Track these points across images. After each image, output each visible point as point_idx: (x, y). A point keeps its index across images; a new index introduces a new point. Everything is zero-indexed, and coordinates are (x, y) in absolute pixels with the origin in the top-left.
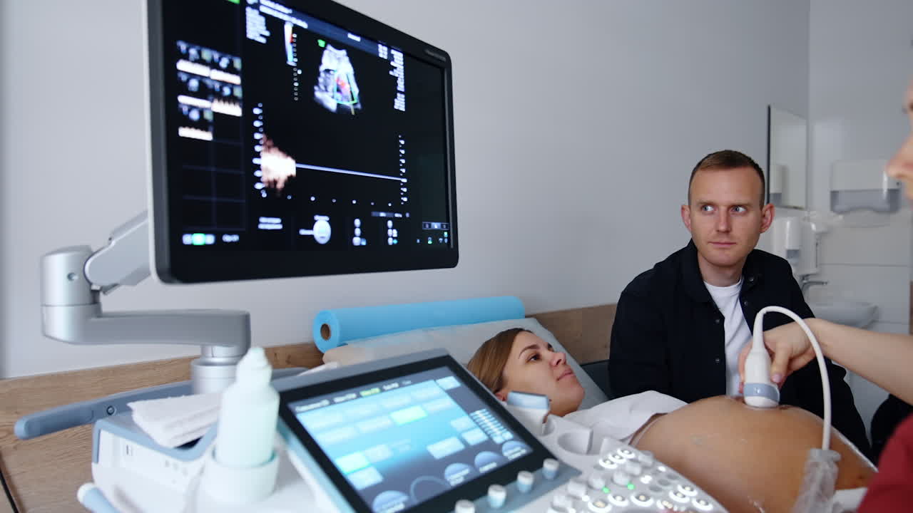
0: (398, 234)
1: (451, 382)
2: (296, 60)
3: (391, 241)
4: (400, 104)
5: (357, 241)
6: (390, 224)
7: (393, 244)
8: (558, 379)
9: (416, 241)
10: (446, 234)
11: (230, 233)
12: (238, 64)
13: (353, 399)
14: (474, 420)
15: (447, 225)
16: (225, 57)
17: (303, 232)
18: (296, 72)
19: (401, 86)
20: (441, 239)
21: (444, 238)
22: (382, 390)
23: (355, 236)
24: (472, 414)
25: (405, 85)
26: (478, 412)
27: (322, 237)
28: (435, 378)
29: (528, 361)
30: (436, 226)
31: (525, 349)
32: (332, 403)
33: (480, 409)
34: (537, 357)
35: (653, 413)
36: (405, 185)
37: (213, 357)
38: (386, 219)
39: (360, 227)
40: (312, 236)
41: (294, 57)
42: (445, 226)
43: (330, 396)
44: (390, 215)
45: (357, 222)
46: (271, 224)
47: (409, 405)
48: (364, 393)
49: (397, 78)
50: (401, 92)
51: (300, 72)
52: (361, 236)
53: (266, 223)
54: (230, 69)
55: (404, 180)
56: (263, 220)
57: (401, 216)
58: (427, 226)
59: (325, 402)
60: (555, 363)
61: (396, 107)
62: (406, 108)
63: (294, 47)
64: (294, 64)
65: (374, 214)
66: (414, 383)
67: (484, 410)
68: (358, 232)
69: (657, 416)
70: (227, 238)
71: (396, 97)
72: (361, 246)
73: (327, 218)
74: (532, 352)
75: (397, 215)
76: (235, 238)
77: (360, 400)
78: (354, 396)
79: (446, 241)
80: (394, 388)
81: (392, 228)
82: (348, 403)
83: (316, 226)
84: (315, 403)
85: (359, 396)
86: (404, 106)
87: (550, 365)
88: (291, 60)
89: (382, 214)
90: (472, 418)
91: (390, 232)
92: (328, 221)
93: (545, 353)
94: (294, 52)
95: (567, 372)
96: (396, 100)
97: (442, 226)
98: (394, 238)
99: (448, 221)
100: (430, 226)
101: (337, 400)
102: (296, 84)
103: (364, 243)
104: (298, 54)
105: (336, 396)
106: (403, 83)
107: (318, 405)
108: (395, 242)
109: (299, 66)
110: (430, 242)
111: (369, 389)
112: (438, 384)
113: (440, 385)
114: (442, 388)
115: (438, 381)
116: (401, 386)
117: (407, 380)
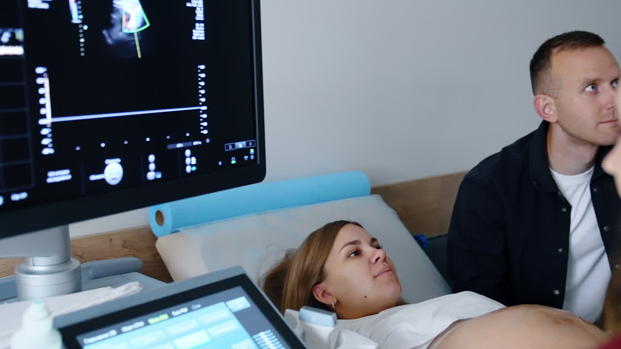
0: (197, 161)
1: (242, 302)
2: (81, 17)
3: (189, 169)
4: (199, 33)
5: (151, 176)
6: (188, 153)
7: (192, 171)
8: (375, 277)
9: (218, 163)
10: (252, 151)
11: (18, 192)
12: (20, 35)
13: (140, 327)
14: (256, 342)
15: (253, 143)
16: (7, 31)
17: (93, 178)
18: (82, 28)
19: (200, 15)
20: (246, 157)
21: (249, 155)
22: (171, 316)
23: (149, 171)
24: (255, 337)
25: (205, 13)
26: (262, 334)
27: (114, 179)
28: (225, 300)
29: (348, 256)
30: (240, 145)
31: (346, 245)
32: (120, 332)
33: (264, 330)
34: (358, 253)
35: (456, 319)
36: (204, 112)
37: (34, 265)
38: (183, 150)
39: (155, 162)
40: (103, 180)
41: (79, 14)
42: (250, 144)
43: (117, 326)
44: (189, 144)
45: (152, 158)
46: (59, 176)
47: (196, 330)
48: (151, 321)
49: (195, 9)
50: (199, 22)
51: (86, 27)
52: (156, 171)
53: (55, 176)
54: (13, 42)
55: (205, 108)
56: (51, 174)
57: (200, 143)
58: (230, 147)
59: (113, 332)
60: (374, 260)
61: (194, 38)
62: (205, 36)
63: (78, 5)
64: (79, 22)
65: (170, 147)
66: (203, 306)
67: (269, 331)
68: (152, 166)
69: (459, 321)
70: (16, 197)
71: (194, 27)
72: (156, 179)
73: (119, 160)
74: (354, 248)
75: (195, 143)
76: (24, 195)
77: (148, 328)
78: (141, 324)
79: (252, 157)
80: (184, 313)
81: (190, 157)
82: (135, 332)
83: (107, 170)
84: (101, 333)
85: (147, 324)
86: (203, 35)
87: (370, 262)
88: (76, 17)
89: (179, 145)
90: (254, 340)
91: (188, 161)
92: (120, 163)
93: (367, 249)
94: (79, 10)
95: (384, 270)
96: (194, 31)
97: (248, 144)
98: (192, 165)
99: (255, 138)
100: (233, 146)
101: (124, 329)
102: (82, 40)
103: (159, 176)
104: (83, 10)
105: (124, 326)
106: (202, 12)
107: (106, 335)
108: (194, 168)
109: (84, 22)
110: (233, 162)
111: (158, 316)
112: (227, 306)
113: (230, 307)
114: (230, 310)
115: (228, 303)
116: (190, 310)
117: (197, 304)
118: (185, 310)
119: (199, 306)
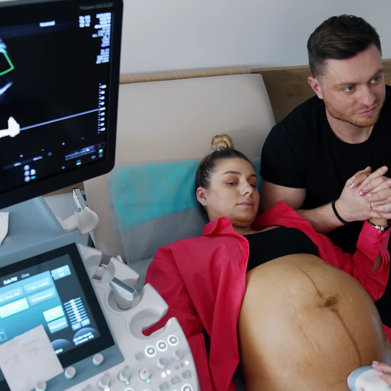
10: (101, 151)
24: (66, 304)
42: (99, 146)
66: (31, 275)
67: (79, 299)
79: (100, 156)
97: (96, 147)
99: (106, 141)
112: (51, 274)
113: (53, 276)
114: (53, 278)
115: (53, 272)
116: (20, 279)
117: (26, 273)
118: (15, 279)
119: (28, 275)
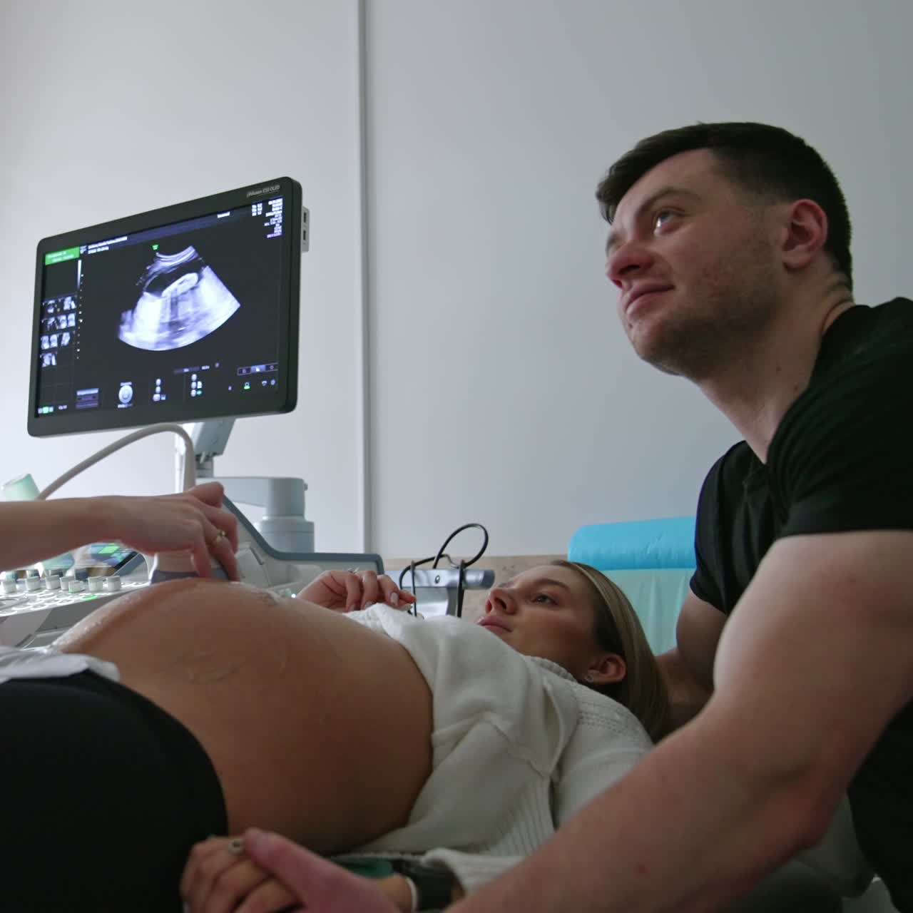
0: (203, 385)
3: (193, 393)
5: (156, 397)
6: (194, 377)
7: (197, 395)
9: (227, 388)
11: (63, 404)
15: (275, 366)
20: (265, 382)
21: (269, 380)
23: (156, 393)
30: (258, 369)
38: (190, 374)
39: (160, 386)
44: (192, 369)
45: (158, 382)
52: (161, 393)
57: (208, 367)
58: (244, 371)
65: (177, 371)
68: (158, 389)
70: (61, 408)
72: (161, 401)
73: (130, 384)
75: (203, 368)
76: (65, 407)
81: (197, 381)
83: (121, 391)
89: (186, 370)
91: (194, 385)
92: (131, 386)
98: (197, 389)
100: (249, 370)
103: (164, 398)
108: (199, 393)
110: (247, 387)
